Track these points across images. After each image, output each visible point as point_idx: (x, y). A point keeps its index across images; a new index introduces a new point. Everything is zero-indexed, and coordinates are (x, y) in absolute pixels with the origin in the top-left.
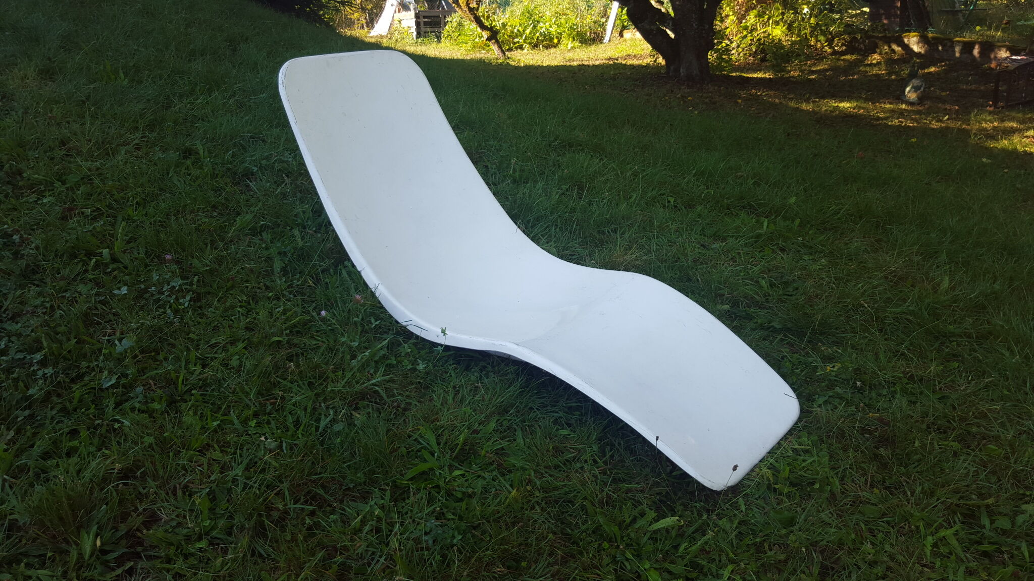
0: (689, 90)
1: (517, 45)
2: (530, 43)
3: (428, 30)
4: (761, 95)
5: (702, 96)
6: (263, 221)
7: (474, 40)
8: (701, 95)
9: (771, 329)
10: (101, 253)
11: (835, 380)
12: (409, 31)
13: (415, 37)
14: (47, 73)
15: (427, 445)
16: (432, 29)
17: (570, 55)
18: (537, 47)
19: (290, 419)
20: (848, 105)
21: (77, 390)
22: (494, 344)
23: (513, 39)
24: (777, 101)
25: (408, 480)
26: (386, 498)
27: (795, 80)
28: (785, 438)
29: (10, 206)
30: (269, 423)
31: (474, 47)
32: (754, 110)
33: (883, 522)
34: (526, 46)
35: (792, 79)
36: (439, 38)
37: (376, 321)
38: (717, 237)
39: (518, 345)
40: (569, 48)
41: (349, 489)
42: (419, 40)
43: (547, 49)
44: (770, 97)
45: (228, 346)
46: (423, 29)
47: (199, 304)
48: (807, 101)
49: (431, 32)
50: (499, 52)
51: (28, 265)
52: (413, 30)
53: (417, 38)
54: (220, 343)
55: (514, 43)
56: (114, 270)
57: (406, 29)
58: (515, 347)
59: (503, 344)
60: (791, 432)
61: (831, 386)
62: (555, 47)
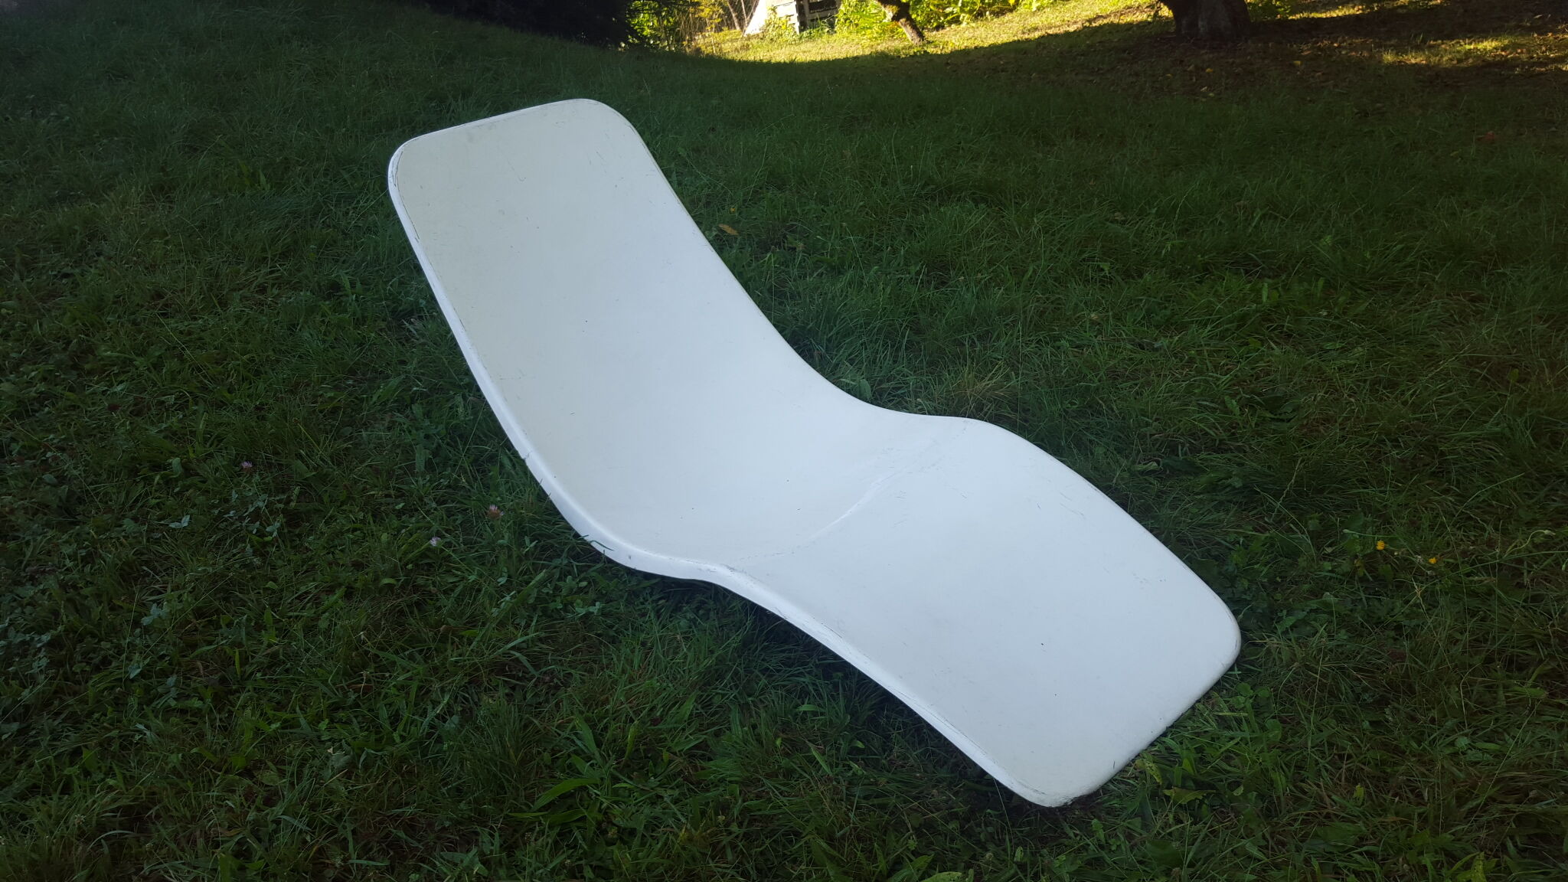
0: (1211, 56)
1: (949, 18)
2: (970, 12)
3: (817, 15)
4: (1339, 47)
5: (1233, 63)
6: (417, 386)
7: (881, 22)
8: (1231, 61)
9: (1228, 490)
10: (170, 464)
11: (1331, 578)
12: (789, 23)
13: (797, 30)
14: (162, 190)
15: (583, 748)
16: (823, 14)
17: (1036, 21)
18: (982, 16)
19: (384, 713)
20: (1494, 44)
21: (95, 685)
22: (700, 569)
23: (944, 9)
24: (1366, 54)
25: (540, 810)
26: (495, 843)
27: (1405, 11)
28: (1206, 697)
29: (69, 403)
30: (348, 722)
31: (884, 32)
32: (1319, 76)
33: (1361, 854)
34: (965, 17)
35: (1400, 11)
36: (832, 25)
37: (531, 542)
38: (1171, 325)
39: (732, 569)
40: (1034, 9)
41: (444, 829)
42: (805, 34)
43: (998, 17)
44: (1354, 49)
45: (323, 596)
46: (809, 16)
47: (297, 531)
48: (1418, 48)
49: (821, 19)
50: (914, 35)
51: (71, 493)
52: (795, 20)
53: (801, 31)
54: (310, 593)
55: (946, 15)
56: (186, 488)
57: (783, 19)
58: (728, 572)
59: (712, 567)
60: (1221, 686)
61: (1316, 594)
62: (1011, 11)
